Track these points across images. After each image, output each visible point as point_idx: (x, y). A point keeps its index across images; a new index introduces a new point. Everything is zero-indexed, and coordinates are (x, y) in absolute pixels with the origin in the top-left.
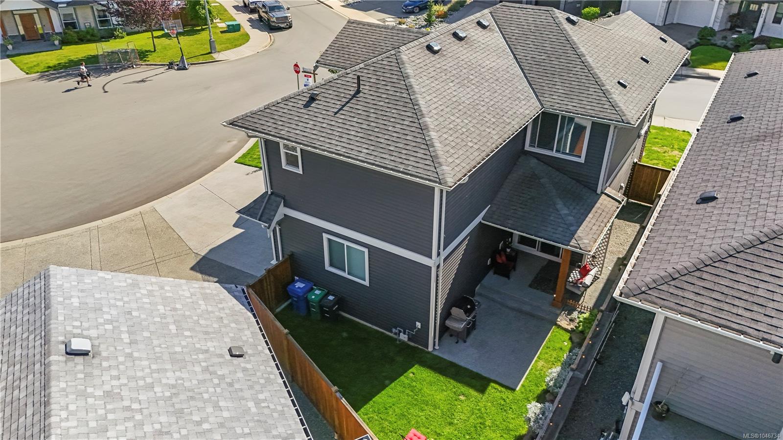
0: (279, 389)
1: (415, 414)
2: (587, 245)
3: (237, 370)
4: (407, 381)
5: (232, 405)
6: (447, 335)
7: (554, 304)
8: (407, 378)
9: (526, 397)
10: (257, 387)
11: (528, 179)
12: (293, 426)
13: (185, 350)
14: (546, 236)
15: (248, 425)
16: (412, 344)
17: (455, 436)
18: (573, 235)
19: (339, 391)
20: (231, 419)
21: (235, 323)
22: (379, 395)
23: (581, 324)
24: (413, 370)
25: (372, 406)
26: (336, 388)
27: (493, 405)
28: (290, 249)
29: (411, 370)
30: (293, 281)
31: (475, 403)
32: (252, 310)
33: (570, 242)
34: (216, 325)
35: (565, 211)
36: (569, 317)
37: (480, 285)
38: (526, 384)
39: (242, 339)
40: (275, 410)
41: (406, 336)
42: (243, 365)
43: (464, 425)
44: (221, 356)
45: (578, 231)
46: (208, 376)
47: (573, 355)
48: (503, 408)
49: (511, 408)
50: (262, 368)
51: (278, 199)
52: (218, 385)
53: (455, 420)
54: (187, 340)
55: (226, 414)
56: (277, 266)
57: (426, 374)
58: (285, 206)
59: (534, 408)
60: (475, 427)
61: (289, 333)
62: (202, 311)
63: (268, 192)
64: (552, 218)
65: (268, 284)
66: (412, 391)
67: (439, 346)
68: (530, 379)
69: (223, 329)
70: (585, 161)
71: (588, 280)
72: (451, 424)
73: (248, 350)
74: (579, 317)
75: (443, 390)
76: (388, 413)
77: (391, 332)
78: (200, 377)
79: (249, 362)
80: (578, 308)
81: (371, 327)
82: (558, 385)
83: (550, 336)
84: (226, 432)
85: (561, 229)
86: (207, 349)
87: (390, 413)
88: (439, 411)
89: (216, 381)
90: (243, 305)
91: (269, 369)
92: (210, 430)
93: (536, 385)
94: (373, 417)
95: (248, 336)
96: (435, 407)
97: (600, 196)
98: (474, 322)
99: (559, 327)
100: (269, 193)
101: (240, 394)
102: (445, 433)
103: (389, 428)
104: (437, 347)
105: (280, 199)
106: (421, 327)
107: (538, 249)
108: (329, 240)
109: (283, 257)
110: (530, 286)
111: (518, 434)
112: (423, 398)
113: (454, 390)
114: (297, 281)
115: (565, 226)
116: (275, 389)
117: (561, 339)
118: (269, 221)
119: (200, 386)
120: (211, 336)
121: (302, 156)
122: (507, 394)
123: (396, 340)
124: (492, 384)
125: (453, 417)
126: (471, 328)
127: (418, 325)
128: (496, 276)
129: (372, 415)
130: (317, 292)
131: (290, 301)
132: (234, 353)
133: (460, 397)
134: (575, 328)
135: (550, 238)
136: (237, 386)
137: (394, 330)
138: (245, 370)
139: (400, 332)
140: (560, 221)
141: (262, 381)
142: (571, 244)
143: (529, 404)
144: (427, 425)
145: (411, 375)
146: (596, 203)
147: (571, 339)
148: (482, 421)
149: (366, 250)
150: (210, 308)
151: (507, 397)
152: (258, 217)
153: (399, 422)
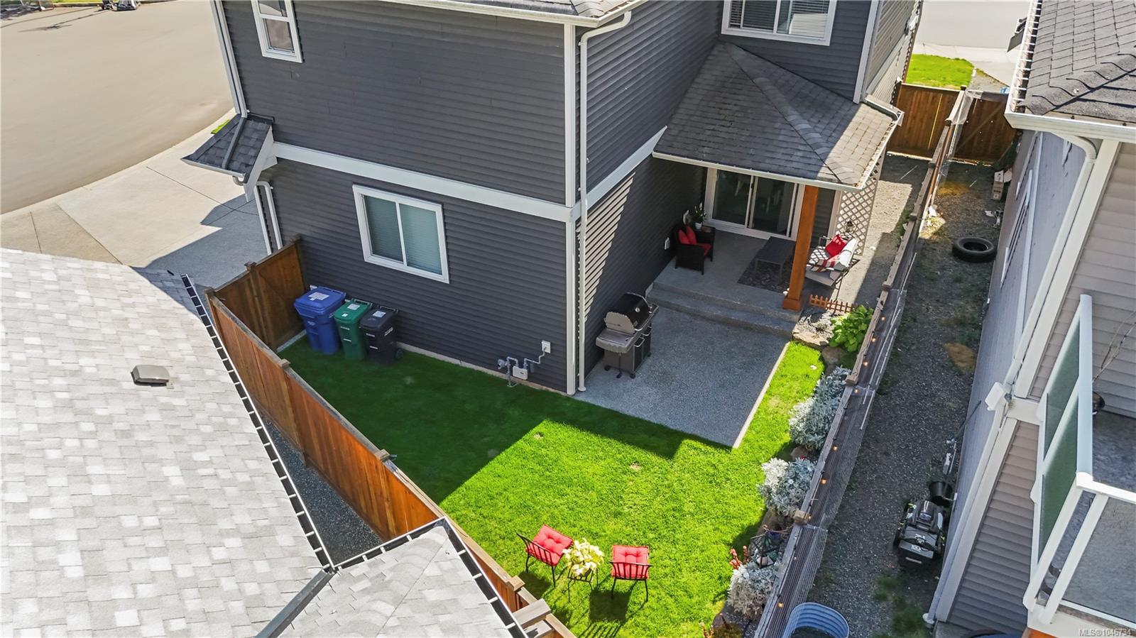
0: (247, 443)
1: (547, 502)
2: (851, 175)
3: (147, 408)
4: (528, 448)
5: (123, 472)
6: (599, 367)
7: (786, 305)
8: (530, 443)
9: (754, 459)
10: (195, 440)
11: (731, 80)
12: (274, 512)
13: (17, 369)
14: (774, 168)
15: (157, 510)
16: (536, 386)
17: (627, 535)
18: (823, 161)
19: (390, 458)
20: (114, 499)
21: (157, 328)
22: (478, 475)
23: (840, 331)
24: (541, 427)
25: (464, 496)
26: (384, 452)
27: (695, 477)
28: (294, 231)
29: (536, 429)
30: (307, 291)
31: (660, 475)
32: (200, 311)
33: (817, 172)
34: (108, 331)
35: (804, 125)
36: (814, 324)
37: (652, 285)
38: (750, 437)
39: (169, 355)
40: (231, 482)
41: (525, 371)
42: (163, 400)
43: (643, 514)
44: (112, 382)
45: (831, 155)
46: (68, 417)
47: (834, 379)
48: (712, 480)
49: (728, 479)
50: (211, 406)
51: (261, 126)
52: (93, 435)
53: (625, 508)
54: (27, 351)
55: (100, 490)
56: (270, 262)
57: (566, 434)
58: (276, 139)
59: (775, 470)
60: (664, 516)
61: (290, 365)
62: (80, 305)
63: (241, 114)
64: (781, 138)
65: (255, 294)
66: (539, 464)
67: (585, 386)
68: (758, 429)
69: (126, 338)
70: (831, 44)
71: (843, 259)
72: (617, 514)
73: (180, 376)
74: (833, 321)
75: (597, 459)
76: (496, 505)
77: (494, 366)
78: (47, 419)
79: (181, 394)
80: (830, 308)
81: (457, 365)
82: (814, 429)
83: (784, 359)
84: (95, 524)
85: (800, 154)
86: (78, 368)
87: (500, 504)
88: (594, 495)
89: (88, 427)
90: (182, 302)
91: (226, 409)
92: (51, 523)
93: (770, 437)
94: (466, 516)
95: (185, 352)
96: (586, 487)
97: (857, 106)
98: (648, 339)
99: (799, 341)
100: (244, 115)
101: (147, 452)
102: (608, 532)
103: (498, 531)
104: (582, 388)
105: (265, 125)
106: (551, 350)
107: (748, 224)
108: (367, 199)
109: (283, 242)
110: (741, 281)
111: (746, 523)
112: (561, 475)
113: (619, 456)
114: (314, 291)
115: (808, 148)
116: (236, 443)
117: (805, 361)
118: (246, 168)
119: (41, 435)
120: (93, 347)
121: (297, 22)
122: (718, 456)
123: (506, 382)
124: (687, 441)
125: (621, 502)
126: (642, 351)
127: (546, 346)
128: (679, 269)
129: (464, 512)
130: (353, 307)
131: (304, 333)
132: (142, 376)
133: (631, 467)
134: (828, 342)
135: (782, 169)
136: (142, 437)
137: (501, 362)
138: (166, 408)
139: (513, 363)
140: (796, 140)
141: (208, 429)
142: (820, 175)
143: (766, 464)
144: (572, 521)
145: (537, 437)
146: (853, 116)
147: (822, 359)
148: (675, 505)
149: (437, 209)
150: (100, 303)
151: (719, 461)
152: (224, 162)
153: (517, 520)
